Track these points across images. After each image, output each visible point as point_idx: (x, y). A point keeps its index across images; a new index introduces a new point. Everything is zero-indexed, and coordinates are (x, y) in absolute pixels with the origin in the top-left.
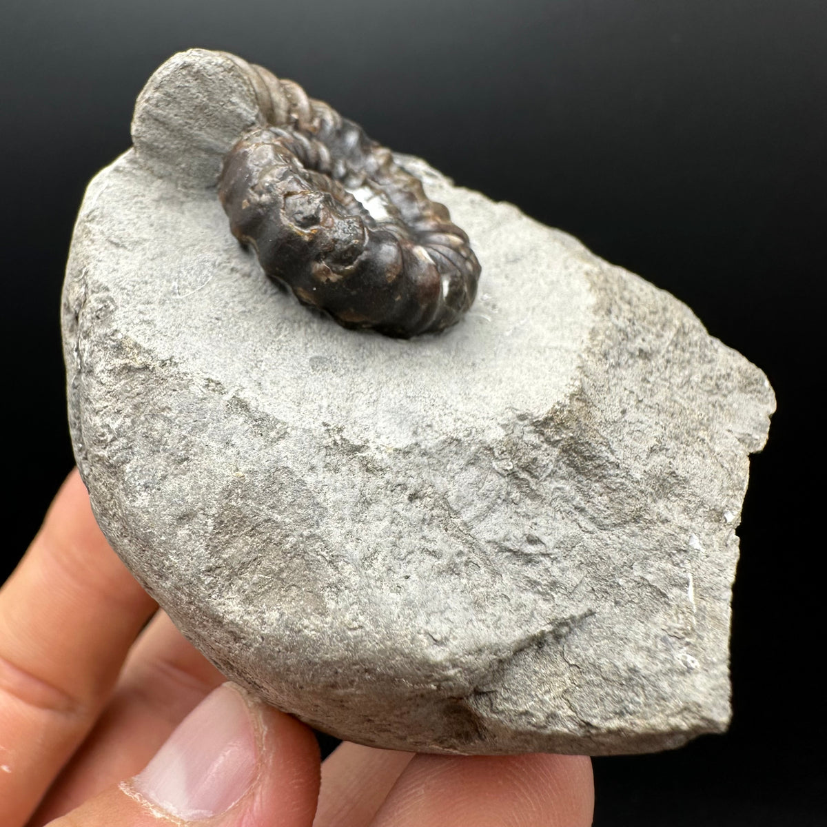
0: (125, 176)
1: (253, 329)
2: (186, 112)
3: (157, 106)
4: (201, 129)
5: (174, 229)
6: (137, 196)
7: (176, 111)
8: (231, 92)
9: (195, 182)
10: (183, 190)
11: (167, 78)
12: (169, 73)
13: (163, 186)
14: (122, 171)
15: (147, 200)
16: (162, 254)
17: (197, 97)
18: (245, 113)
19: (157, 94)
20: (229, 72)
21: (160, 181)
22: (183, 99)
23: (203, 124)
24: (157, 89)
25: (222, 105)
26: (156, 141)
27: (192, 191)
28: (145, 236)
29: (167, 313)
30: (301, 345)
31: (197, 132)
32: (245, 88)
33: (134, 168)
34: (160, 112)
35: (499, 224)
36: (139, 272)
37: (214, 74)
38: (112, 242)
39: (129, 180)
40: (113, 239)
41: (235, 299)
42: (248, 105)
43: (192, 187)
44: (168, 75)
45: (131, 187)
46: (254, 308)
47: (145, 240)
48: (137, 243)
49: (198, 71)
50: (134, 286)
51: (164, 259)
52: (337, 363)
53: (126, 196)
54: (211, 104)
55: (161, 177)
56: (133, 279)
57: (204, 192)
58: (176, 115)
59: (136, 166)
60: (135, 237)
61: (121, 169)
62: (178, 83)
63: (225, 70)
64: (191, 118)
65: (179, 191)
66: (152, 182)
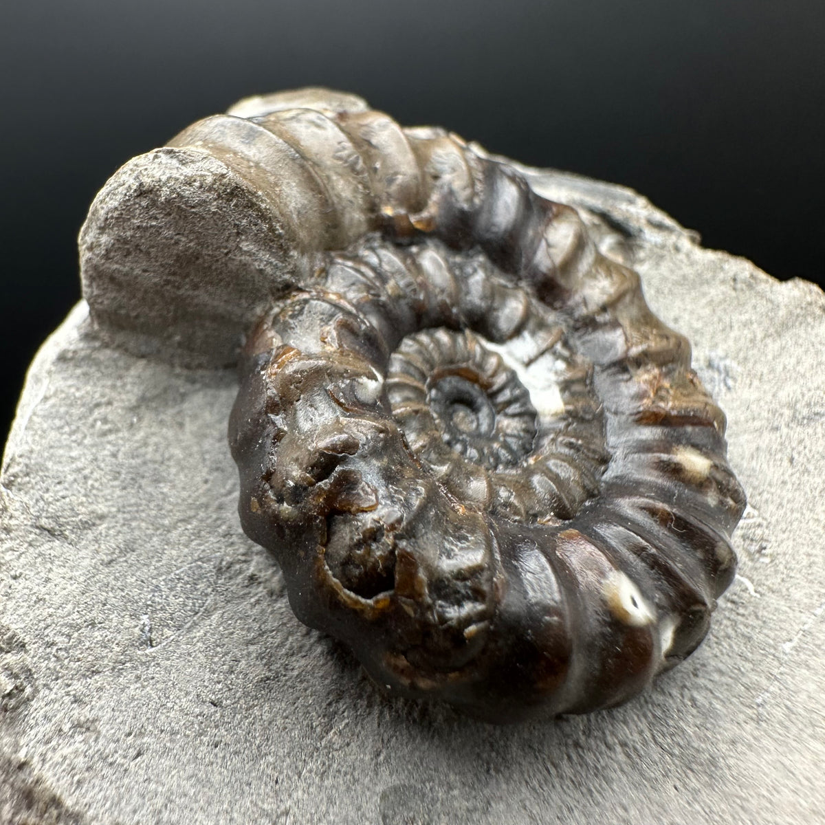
0: (77, 366)
1: (279, 721)
2: (162, 265)
3: (107, 256)
4: (195, 287)
5: (157, 481)
6: (98, 405)
7: (144, 264)
8: (238, 234)
9: (204, 359)
10: (185, 372)
11: (116, 214)
12: (116, 204)
13: (149, 372)
14: (72, 359)
15: (115, 413)
16: (129, 548)
17: (177, 243)
18: (269, 270)
19: (104, 239)
20: (229, 200)
21: (142, 363)
22: (153, 247)
23: (196, 280)
24: (102, 230)
25: (227, 254)
26: (120, 307)
27: (200, 372)
28: (101, 508)
29: (124, 697)
30: (367, 758)
31: (190, 292)
32: (265, 227)
33: (94, 349)
34: (115, 266)
35: (785, 326)
36: (84, 599)
37: (200, 204)
38: (42, 528)
39: (85, 374)
40: (43, 522)
41: (252, 648)
42: (272, 254)
43: (200, 366)
44: (116, 209)
45: (89, 388)
46: (286, 668)
47: (102, 517)
48: (86, 526)
49: (168, 201)
50: (69, 636)
51: (132, 557)
52: (434, 801)
53: (76, 411)
54: (205, 252)
55: (143, 356)
56: (69, 620)
57: (220, 373)
58: (145, 271)
59: (97, 344)
60: (83, 513)
61: (70, 355)
62: (136, 222)
63: (219, 196)
64: (174, 274)
65: (178, 376)
66: (127, 368)
